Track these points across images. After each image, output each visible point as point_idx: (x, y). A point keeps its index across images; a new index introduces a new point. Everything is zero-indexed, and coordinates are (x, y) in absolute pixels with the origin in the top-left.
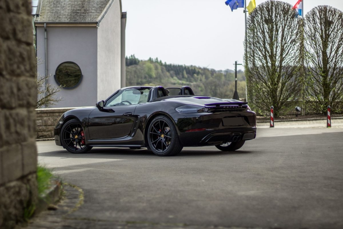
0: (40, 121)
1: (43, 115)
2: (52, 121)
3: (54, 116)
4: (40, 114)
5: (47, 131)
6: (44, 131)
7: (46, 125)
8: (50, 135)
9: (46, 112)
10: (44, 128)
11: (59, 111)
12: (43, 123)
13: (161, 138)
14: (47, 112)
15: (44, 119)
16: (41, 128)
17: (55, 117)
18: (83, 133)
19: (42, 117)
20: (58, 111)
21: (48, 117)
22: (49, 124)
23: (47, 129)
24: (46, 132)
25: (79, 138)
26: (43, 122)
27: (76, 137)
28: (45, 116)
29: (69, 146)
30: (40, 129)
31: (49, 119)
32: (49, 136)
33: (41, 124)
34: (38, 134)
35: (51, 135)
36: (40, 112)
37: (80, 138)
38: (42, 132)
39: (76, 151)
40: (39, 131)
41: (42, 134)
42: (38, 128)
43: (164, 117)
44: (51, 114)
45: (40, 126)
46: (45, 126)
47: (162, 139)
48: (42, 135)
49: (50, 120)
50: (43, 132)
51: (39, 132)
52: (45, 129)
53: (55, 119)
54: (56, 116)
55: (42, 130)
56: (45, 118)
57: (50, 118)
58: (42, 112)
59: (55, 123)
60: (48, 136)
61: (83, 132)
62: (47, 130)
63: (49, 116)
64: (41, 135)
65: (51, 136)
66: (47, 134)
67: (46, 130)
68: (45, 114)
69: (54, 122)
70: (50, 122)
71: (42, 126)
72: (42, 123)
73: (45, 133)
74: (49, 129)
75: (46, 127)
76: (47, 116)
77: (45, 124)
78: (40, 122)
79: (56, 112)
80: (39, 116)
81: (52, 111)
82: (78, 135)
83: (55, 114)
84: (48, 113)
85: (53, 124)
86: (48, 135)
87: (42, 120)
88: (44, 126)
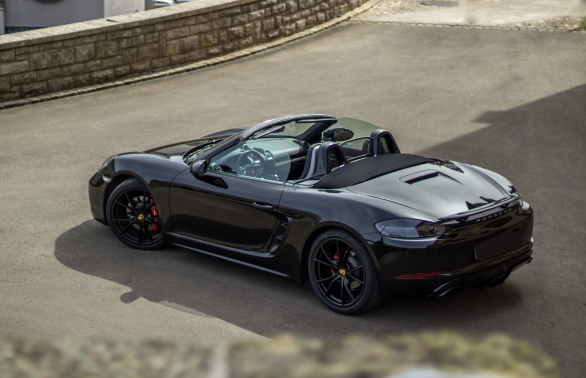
0: (26, 62)
1: (31, 49)
2: (50, 58)
3: (52, 49)
4: (25, 49)
5: (41, 81)
6: (34, 81)
7: (37, 70)
8: (46, 88)
9: (37, 43)
10: (34, 75)
11: (63, 38)
12: (32, 67)
13: (339, 276)
14: (40, 42)
15: (32, 57)
16: (27, 76)
17: (54, 51)
18: (156, 210)
19: (28, 53)
20: (61, 39)
21: (42, 53)
22: (44, 67)
23: (40, 76)
24: (37, 83)
25: (147, 219)
26: (31, 64)
27: (141, 217)
28: (36, 52)
29: (124, 232)
30: (26, 79)
31: (43, 56)
32: (44, 90)
33: (28, 69)
34: (21, 88)
35: (48, 88)
36: (25, 45)
37: (149, 221)
38: (29, 83)
39: (139, 244)
40: (24, 82)
41: (30, 88)
42: (22, 77)
43: (348, 237)
44: (48, 46)
45: (26, 72)
46: (35, 72)
47: (340, 279)
48: (29, 90)
49: (46, 58)
50: (32, 85)
51: (23, 84)
52: (35, 77)
53: (55, 55)
54: (58, 48)
55: (29, 81)
56: (35, 56)
57: (46, 54)
58: (30, 44)
59: (55, 64)
60: (41, 91)
61: (156, 208)
62: (39, 79)
63: (43, 50)
64: (27, 91)
65: (47, 91)
66: (40, 86)
67: (37, 79)
68: (36, 47)
69: (54, 61)
70: (44, 63)
71: (30, 71)
72: (30, 66)
73: (36, 86)
74: (44, 77)
75: (37, 74)
76: (40, 51)
77: (35, 68)
78: (25, 66)
79: (56, 40)
80: (23, 52)
81: (49, 39)
82: (145, 214)
83: (54, 45)
84: (42, 44)
85: (50, 66)
86: (41, 88)
87: (28, 59)
88: (34, 70)
